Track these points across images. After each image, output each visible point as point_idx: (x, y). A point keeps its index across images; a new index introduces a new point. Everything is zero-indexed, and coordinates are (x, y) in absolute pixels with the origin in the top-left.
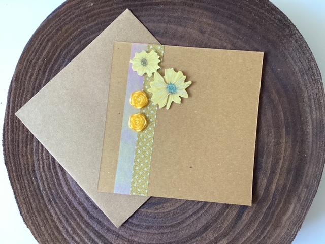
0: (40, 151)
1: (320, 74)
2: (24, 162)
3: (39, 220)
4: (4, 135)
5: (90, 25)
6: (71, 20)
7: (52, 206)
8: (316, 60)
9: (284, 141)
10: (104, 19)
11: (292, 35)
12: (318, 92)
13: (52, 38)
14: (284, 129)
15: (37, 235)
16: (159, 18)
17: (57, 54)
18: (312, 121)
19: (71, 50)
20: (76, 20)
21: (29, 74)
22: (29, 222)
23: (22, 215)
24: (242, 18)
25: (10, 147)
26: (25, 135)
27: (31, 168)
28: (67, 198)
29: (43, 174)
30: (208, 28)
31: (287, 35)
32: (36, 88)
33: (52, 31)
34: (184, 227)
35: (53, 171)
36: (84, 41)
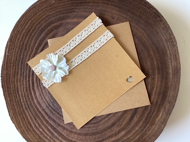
0: (22, 80)
1: (176, 42)
2: (12, 86)
3: (20, 119)
4: (2, 71)
5: (52, 13)
6: (42, 10)
7: (27, 111)
8: (174, 34)
9: (157, 77)
10: (60, 10)
11: (161, 21)
12: (175, 51)
13: (31, 19)
14: (157, 71)
15: (18, 128)
16: (90, 10)
17: (33, 28)
18: (172, 67)
19: (42, 26)
20: (45, 9)
21: (18, 38)
22: (14, 120)
23: (10, 116)
24: (134, 11)
25: (5, 78)
26: (14, 71)
27: (16, 90)
28: (36, 107)
29: (23, 93)
30: (116, 16)
31: (159, 20)
32: (21, 46)
33: (31, 15)
34: (101, 124)
35: (28, 91)
36: (48, 21)
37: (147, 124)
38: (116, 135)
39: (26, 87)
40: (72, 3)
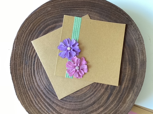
0: (26, 68)
1: (143, 40)
2: (19, 73)
3: (24, 97)
4: (11, 61)
5: (49, 17)
6: (41, 15)
7: (30, 91)
8: (142, 35)
9: (128, 68)
10: (55, 15)
11: (132, 24)
12: (142, 48)
13: (33, 22)
14: (128, 63)
15: (23, 104)
17: (35, 29)
18: (140, 60)
19: (41, 27)
20: (43, 15)
21: (23, 36)
22: (20, 98)
23: (17, 95)
24: (111, 17)
25: (13, 66)
26: (20, 61)
27: (21, 75)
28: (36, 88)
29: (26, 78)
31: (130, 24)
32: (25, 42)
33: (33, 19)
34: (85, 102)
35: (31, 77)
36: (46, 24)
37: (120, 103)
38: (96, 111)
39: (29, 73)
40: (64, 10)
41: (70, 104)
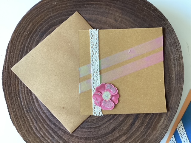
1: (180, 46)
2: (13, 89)
3: (20, 121)
4: (3, 73)
5: (54, 14)
6: (43, 11)
7: (28, 114)
8: (178, 38)
10: (62, 11)
11: (165, 24)
12: (179, 56)
13: (32, 20)
15: (19, 130)
16: (93, 12)
17: (35, 30)
18: (175, 72)
19: (43, 27)
20: (46, 11)
21: (19, 40)
22: (15, 122)
23: (11, 118)
24: (138, 14)
25: (6, 80)
27: (17, 92)
28: (37, 110)
29: (24, 96)
30: (119, 18)
31: (163, 24)
32: (22, 48)
33: (32, 17)
34: (102, 128)
35: (29, 94)
36: (50, 23)
37: (148, 129)
38: (117, 140)
39: (27, 90)
40: (74, 5)
41: (82, 131)
